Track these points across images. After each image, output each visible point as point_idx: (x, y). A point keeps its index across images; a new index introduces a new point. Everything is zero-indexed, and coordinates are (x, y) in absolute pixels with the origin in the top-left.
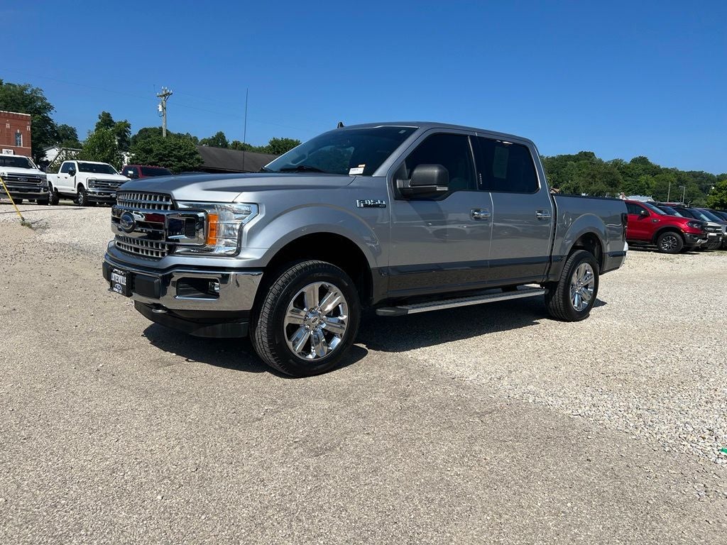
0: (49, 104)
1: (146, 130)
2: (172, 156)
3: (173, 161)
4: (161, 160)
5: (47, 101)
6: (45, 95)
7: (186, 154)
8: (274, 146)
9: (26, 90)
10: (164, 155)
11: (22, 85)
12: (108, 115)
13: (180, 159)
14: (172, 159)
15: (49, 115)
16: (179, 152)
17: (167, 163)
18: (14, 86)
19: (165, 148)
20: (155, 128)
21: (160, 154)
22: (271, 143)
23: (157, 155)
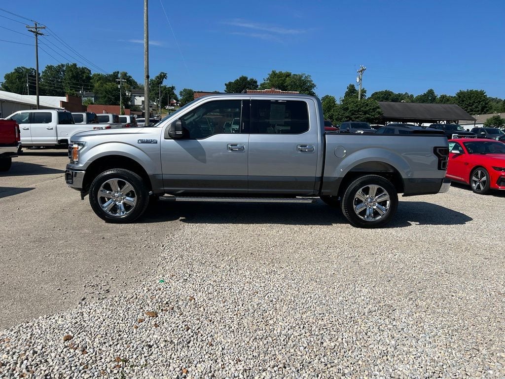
0: (313, 84)
1: (376, 93)
2: (360, 111)
3: (361, 115)
4: (353, 114)
5: (313, 83)
6: (312, 78)
7: (370, 109)
8: (460, 97)
9: (302, 77)
10: (355, 111)
11: (300, 74)
12: (353, 86)
13: (365, 113)
14: (360, 113)
15: (313, 91)
16: (365, 108)
17: (357, 116)
18: (297, 75)
19: (357, 106)
20: (382, 92)
21: (353, 110)
22: (457, 95)
23: (351, 111)
